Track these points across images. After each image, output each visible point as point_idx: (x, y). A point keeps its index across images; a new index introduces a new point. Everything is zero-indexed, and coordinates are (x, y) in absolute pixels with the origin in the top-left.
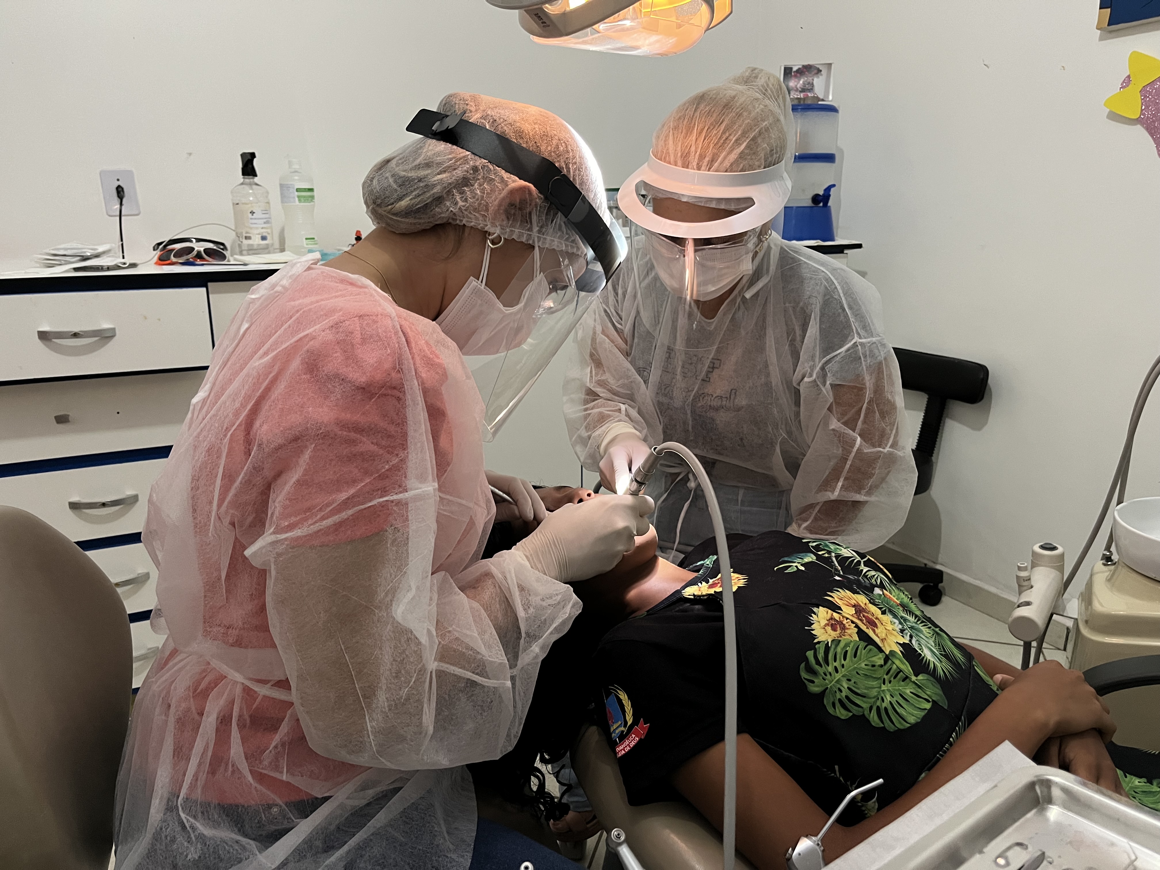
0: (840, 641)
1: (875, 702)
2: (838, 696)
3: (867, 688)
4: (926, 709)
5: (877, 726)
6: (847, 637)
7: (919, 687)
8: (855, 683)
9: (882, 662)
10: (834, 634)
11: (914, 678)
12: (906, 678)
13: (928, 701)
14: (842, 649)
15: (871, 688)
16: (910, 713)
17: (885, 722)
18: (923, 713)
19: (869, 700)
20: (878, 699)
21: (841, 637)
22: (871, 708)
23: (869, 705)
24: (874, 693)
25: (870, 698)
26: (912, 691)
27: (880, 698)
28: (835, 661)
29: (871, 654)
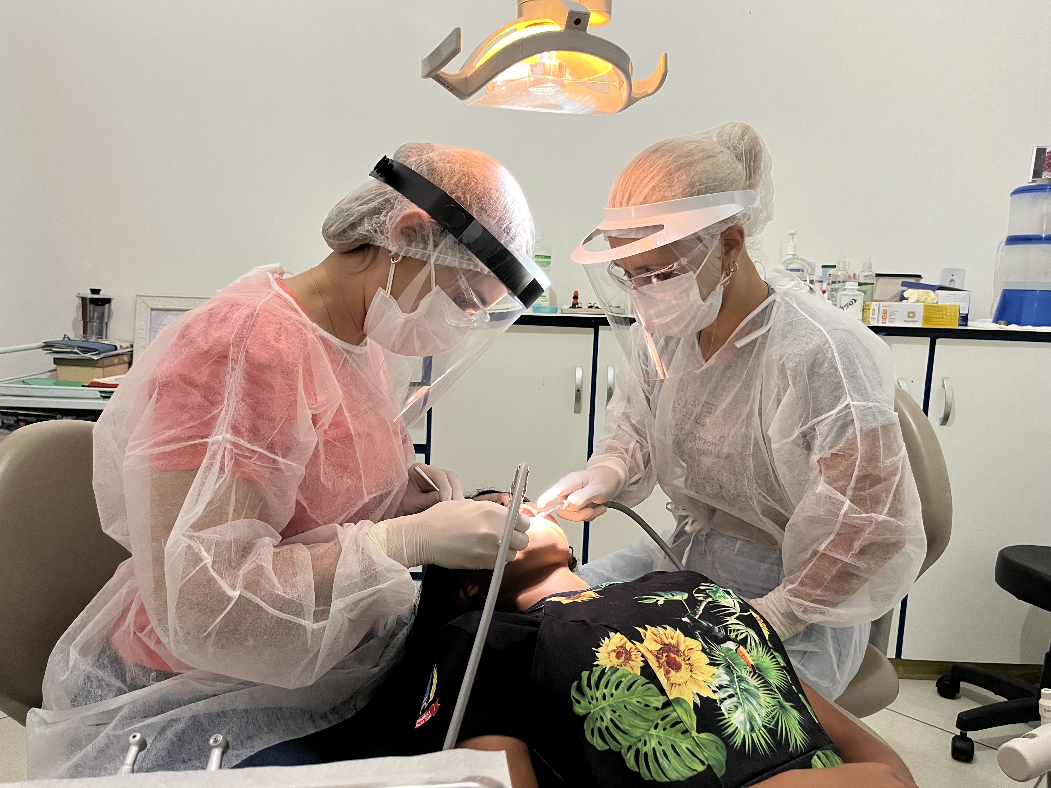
0: (618, 669)
1: (635, 744)
2: (598, 725)
3: (631, 726)
4: (696, 770)
5: (632, 769)
6: (628, 668)
7: (698, 745)
8: (619, 716)
9: (660, 706)
10: (615, 662)
11: (694, 734)
12: (685, 732)
13: (703, 763)
14: (617, 678)
15: (635, 727)
16: (674, 768)
17: (641, 767)
18: (690, 774)
19: (629, 738)
20: (640, 740)
21: (621, 666)
22: (629, 748)
23: (628, 744)
24: (638, 733)
25: (632, 737)
26: (689, 747)
27: (642, 741)
28: (606, 687)
29: (649, 693)
